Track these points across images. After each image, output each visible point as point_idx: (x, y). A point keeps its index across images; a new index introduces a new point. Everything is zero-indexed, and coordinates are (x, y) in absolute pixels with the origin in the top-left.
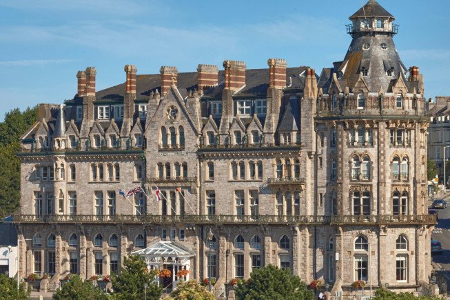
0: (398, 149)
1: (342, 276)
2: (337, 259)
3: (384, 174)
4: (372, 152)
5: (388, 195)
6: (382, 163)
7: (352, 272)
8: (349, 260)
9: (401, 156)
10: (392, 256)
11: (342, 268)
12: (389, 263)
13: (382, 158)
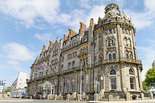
0: (126, 35)
1: (104, 87)
2: (102, 79)
3: (121, 42)
4: (115, 35)
5: (124, 51)
6: (120, 39)
7: (109, 85)
8: (108, 79)
9: (127, 37)
10: (128, 77)
11: (104, 83)
12: (127, 80)
13: (120, 36)
